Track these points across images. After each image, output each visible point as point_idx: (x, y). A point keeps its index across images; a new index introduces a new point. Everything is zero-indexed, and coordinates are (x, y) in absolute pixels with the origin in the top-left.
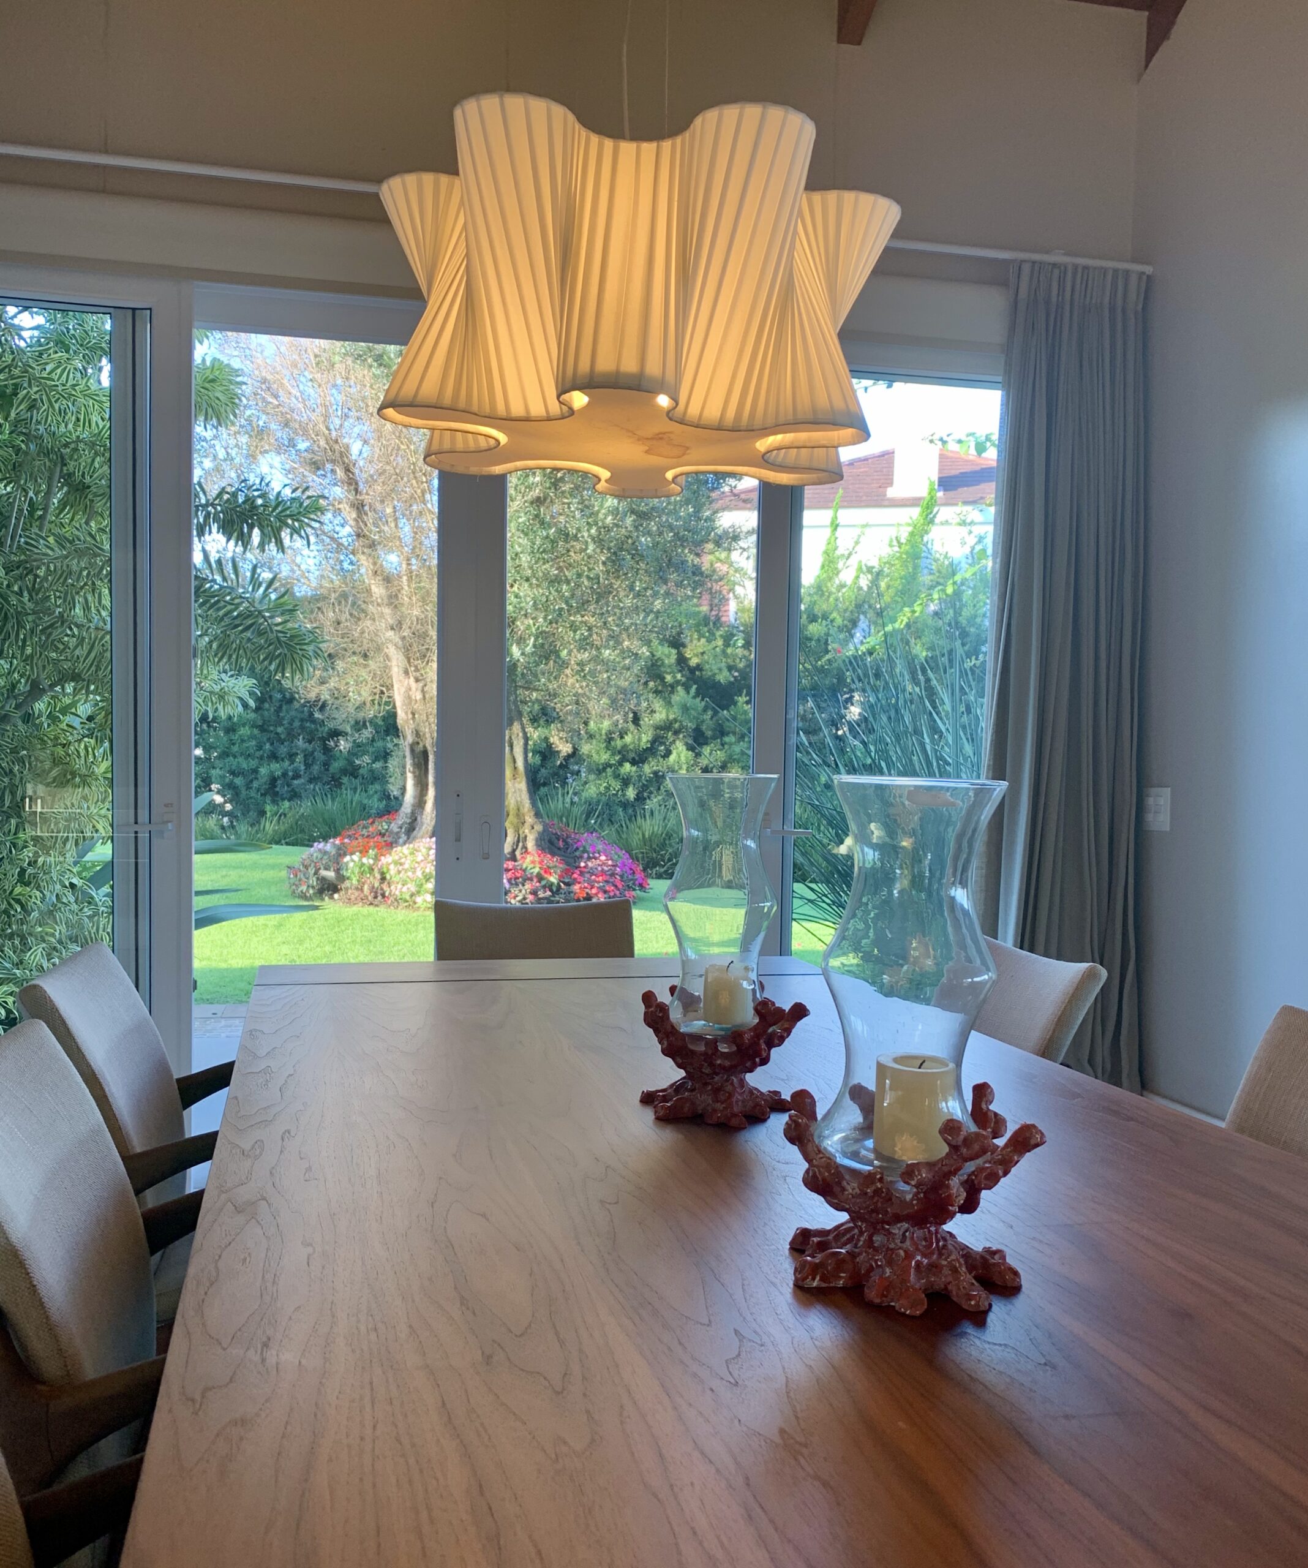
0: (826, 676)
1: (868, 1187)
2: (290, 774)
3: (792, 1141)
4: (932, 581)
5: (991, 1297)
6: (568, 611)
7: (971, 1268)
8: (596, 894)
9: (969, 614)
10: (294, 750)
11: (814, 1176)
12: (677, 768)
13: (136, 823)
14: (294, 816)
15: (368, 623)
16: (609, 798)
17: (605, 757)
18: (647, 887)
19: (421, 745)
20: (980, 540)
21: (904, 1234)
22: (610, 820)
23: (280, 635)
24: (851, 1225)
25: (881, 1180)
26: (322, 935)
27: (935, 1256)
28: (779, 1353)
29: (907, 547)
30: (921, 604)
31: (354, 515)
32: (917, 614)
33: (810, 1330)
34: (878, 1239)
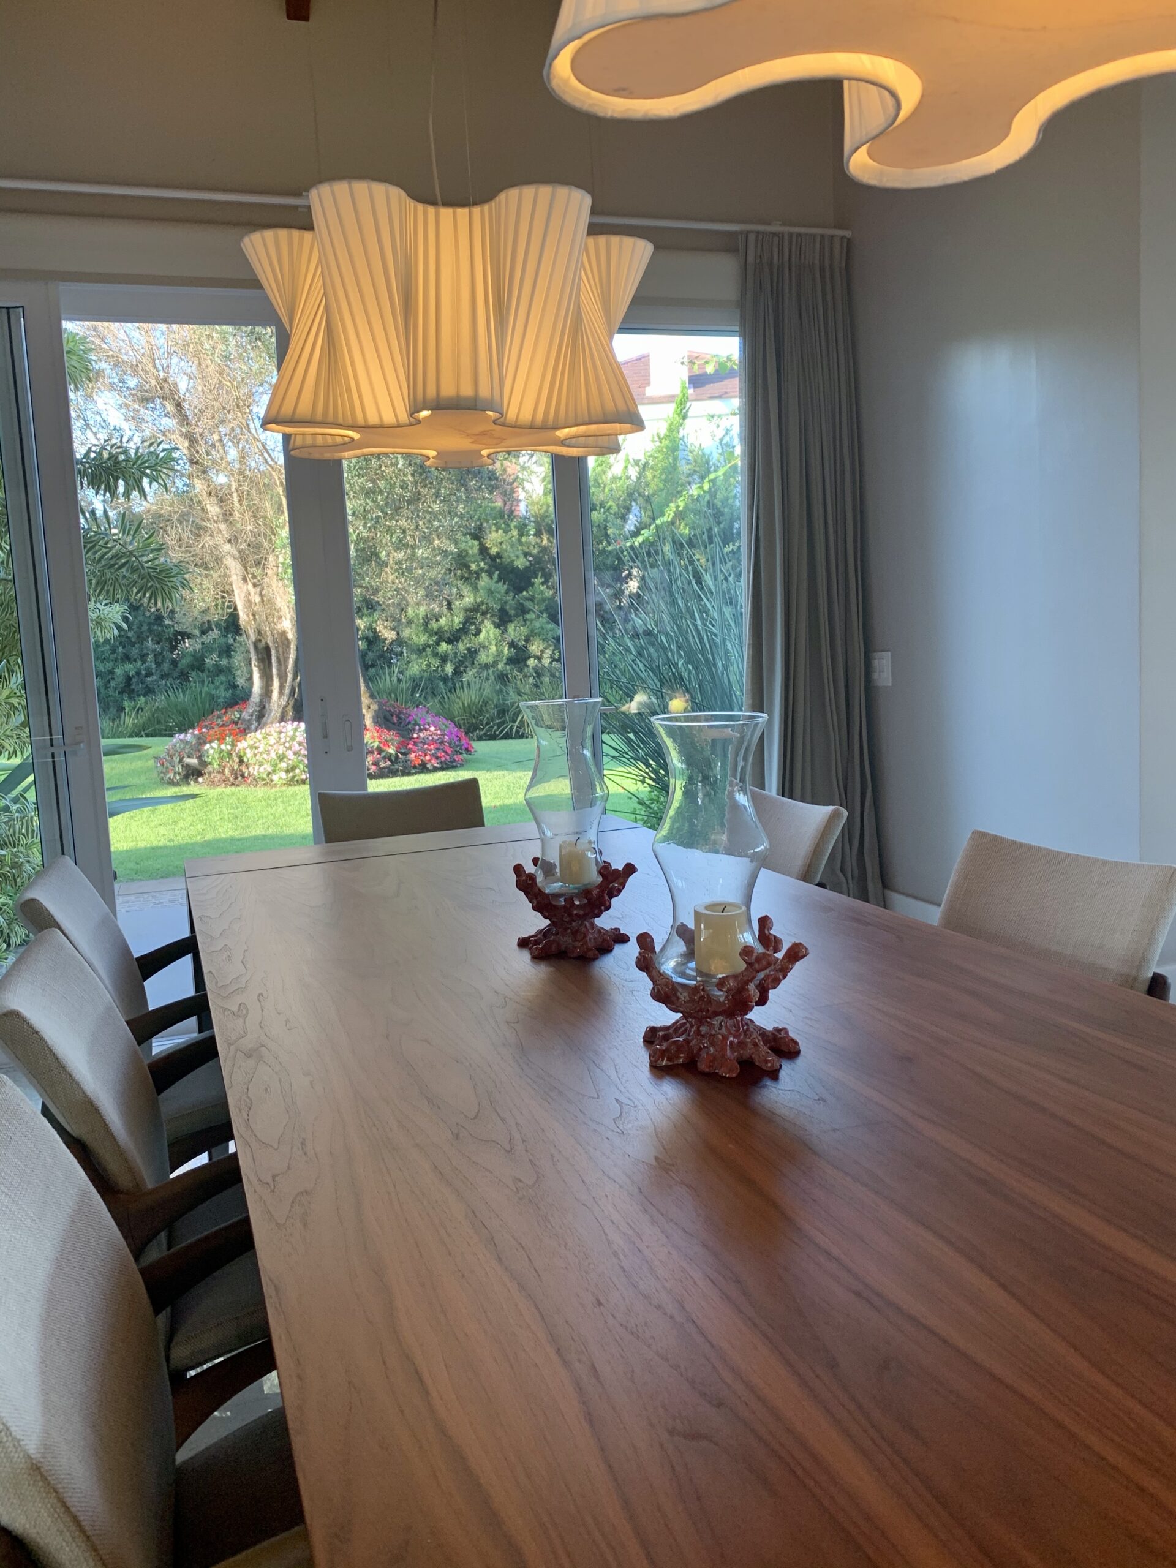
0: (607, 556)
1: (695, 995)
2: (143, 672)
3: (641, 969)
4: (689, 470)
5: (780, 1060)
6: (384, 518)
7: (766, 1042)
8: (430, 761)
9: (722, 497)
10: (145, 651)
11: (659, 991)
12: (487, 644)
13: (52, 745)
14: (150, 709)
15: (208, 538)
16: (431, 674)
17: (424, 638)
18: (472, 750)
19: (263, 642)
20: (727, 431)
21: (720, 1024)
22: (433, 693)
23: (150, 570)
24: (684, 1021)
25: (703, 990)
26: (193, 816)
27: (742, 1037)
28: (647, 1110)
29: (667, 442)
30: (684, 500)
31: (186, 444)
32: (681, 509)
33: (665, 1093)
34: (703, 1029)
